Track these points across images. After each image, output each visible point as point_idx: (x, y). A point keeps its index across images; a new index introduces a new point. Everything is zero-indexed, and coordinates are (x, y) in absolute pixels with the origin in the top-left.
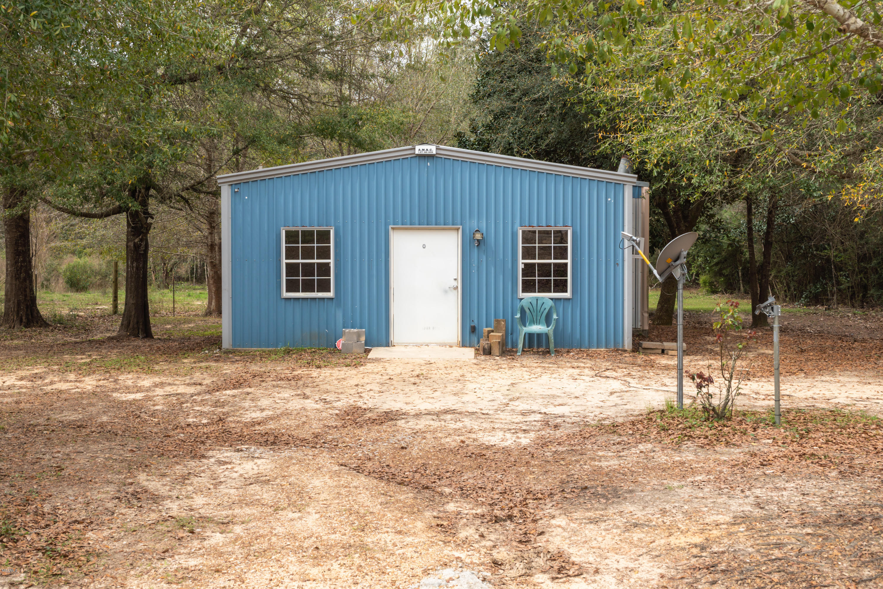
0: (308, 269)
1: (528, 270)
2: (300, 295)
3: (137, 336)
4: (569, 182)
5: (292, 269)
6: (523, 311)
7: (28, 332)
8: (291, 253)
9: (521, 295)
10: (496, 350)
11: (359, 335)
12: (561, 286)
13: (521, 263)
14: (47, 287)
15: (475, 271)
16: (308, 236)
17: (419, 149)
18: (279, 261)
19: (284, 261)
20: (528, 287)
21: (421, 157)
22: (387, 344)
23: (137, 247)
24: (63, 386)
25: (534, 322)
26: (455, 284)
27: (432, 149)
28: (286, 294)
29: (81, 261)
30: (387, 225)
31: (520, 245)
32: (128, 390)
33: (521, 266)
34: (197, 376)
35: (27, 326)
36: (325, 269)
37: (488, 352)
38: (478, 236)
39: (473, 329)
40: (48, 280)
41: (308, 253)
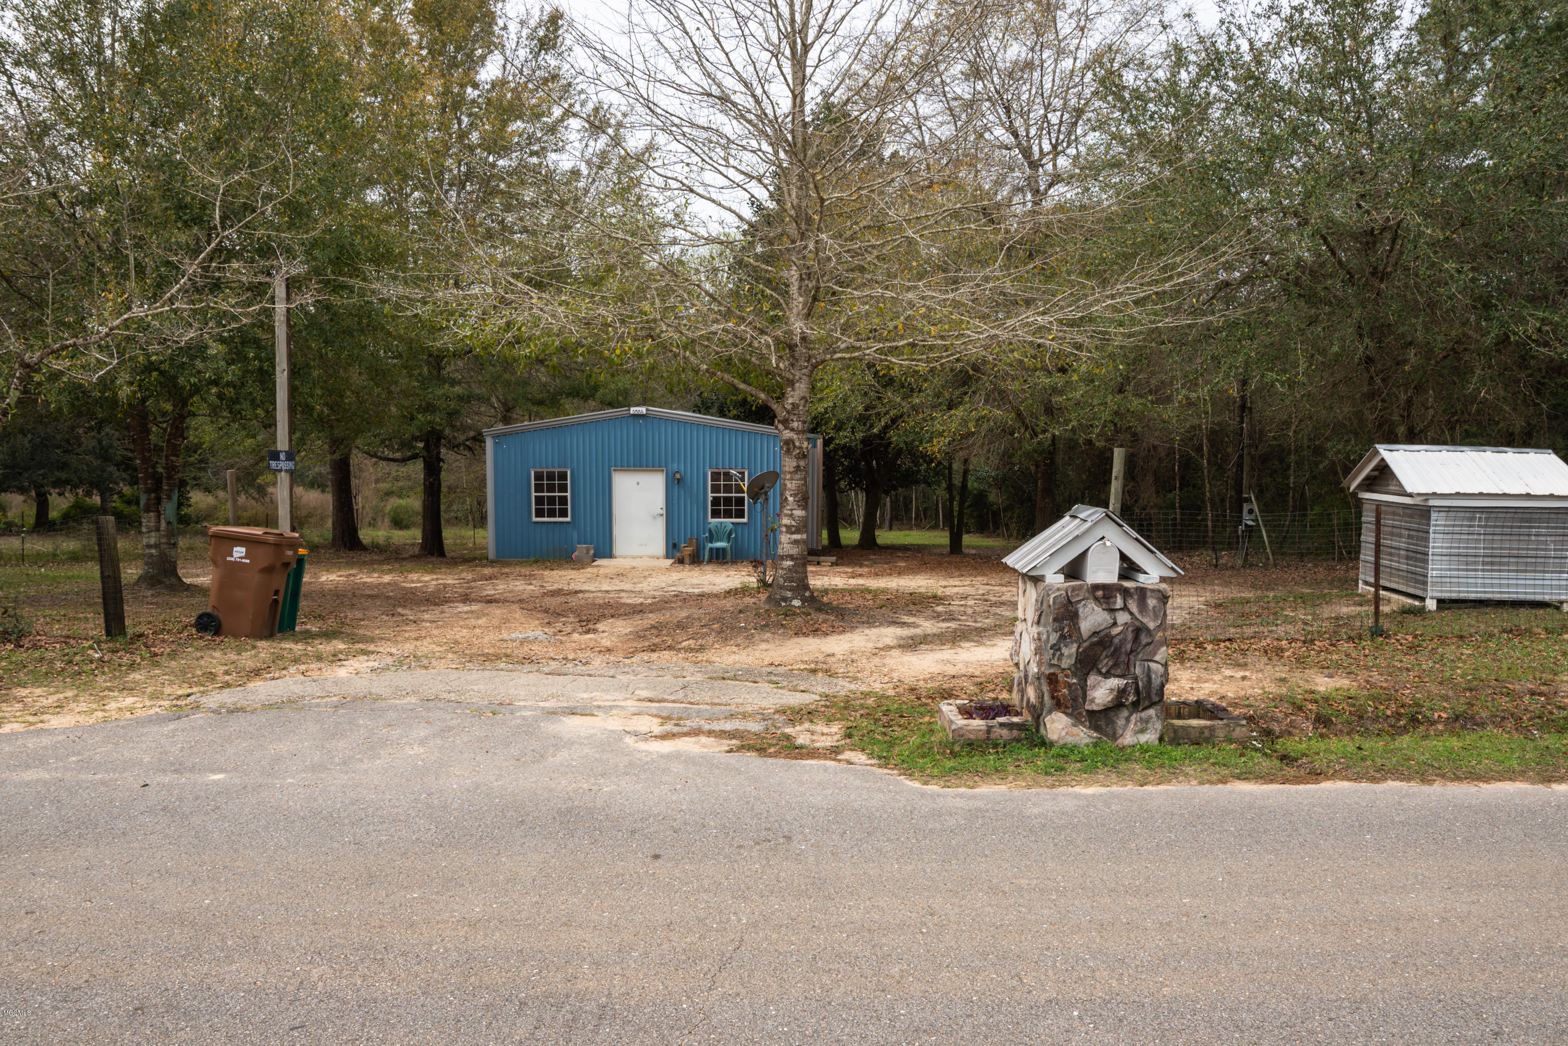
0: (551, 500)
1: (716, 502)
2: (546, 519)
3: (432, 555)
4: (740, 434)
5: (539, 500)
6: (710, 532)
7: (351, 554)
8: (539, 488)
9: (710, 520)
10: (687, 560)
11: (588, 550)
12: (740, 514)
13: (710, 496)
14: (374, 526)
15: (676, 502)
16: (551, 476)
17: (633, 410)
18: (530, 494)
19: (534, 494)
20: (716, 514)
21: (634, 416)
22: (610, 555)
23: (431, 485)
24: (369, 580)
25: (718, 540)
26: (661, 512)
27: (642, 410)
28: (535, 519)
29: (403, 502)
30: (609, 467)
31: (710, 483)
32: (413, 582)
33: (710, 499)
34: (464, 575)
35: (351, 549)
36: (563, 500)
37: (681, 561)
38: (678, 476)
39: (675, 546)
40: (374, 520)
41: (551, 488)
